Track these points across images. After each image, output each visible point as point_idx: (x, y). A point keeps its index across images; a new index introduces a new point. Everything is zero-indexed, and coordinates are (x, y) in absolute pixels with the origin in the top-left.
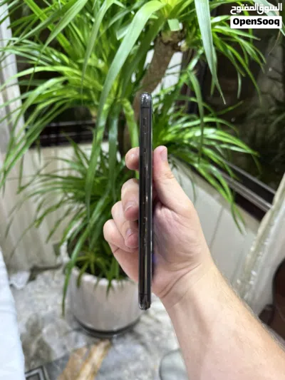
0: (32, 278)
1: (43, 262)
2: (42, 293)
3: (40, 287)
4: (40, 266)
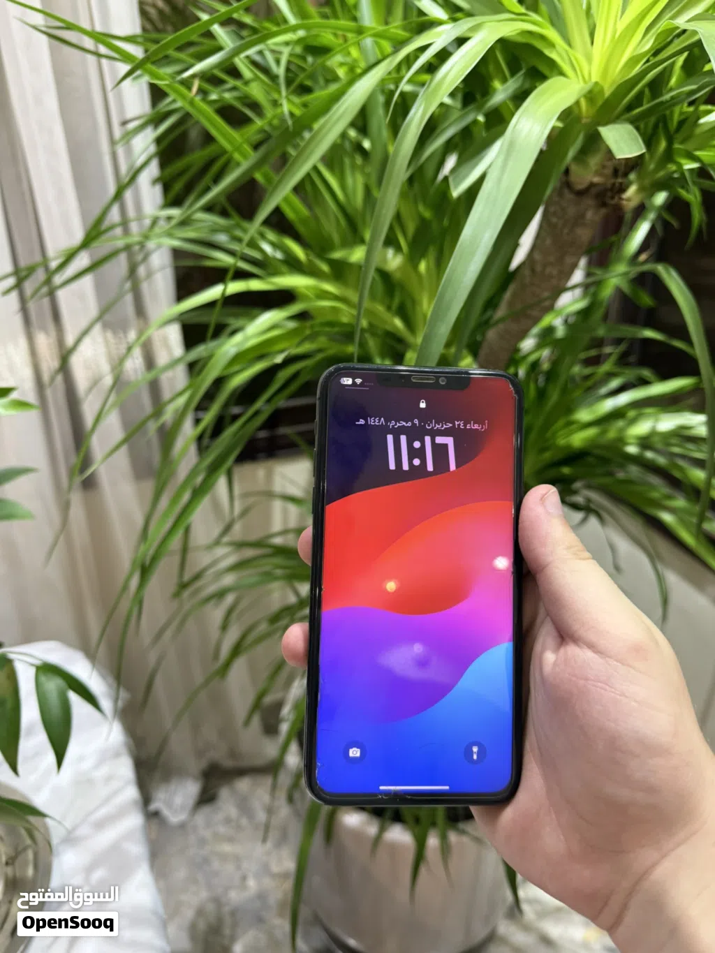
0: (206, 798)
1: (233, 754)
2: (230, 840)
3: (228, 821)
4: (228, 763)
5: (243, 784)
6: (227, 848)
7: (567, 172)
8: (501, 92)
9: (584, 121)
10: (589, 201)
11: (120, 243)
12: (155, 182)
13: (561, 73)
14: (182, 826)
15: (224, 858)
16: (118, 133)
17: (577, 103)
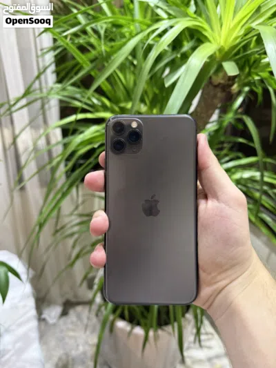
0: (64, 313)
1: (76, 296)
2: (73, 330)
3: (72, 323)
4: (73, 300)
5: (79, 308)
6: (71, 334)
7: (210, 78)
8: (187, 46)
9: (217, 60)
10: (219, 90)
11: (38, 96)
12: (53, 72)
13: (209, 41)
14: (54, 325)
15: (71, 337)
16: (39, 53)
17: (215, 53)
